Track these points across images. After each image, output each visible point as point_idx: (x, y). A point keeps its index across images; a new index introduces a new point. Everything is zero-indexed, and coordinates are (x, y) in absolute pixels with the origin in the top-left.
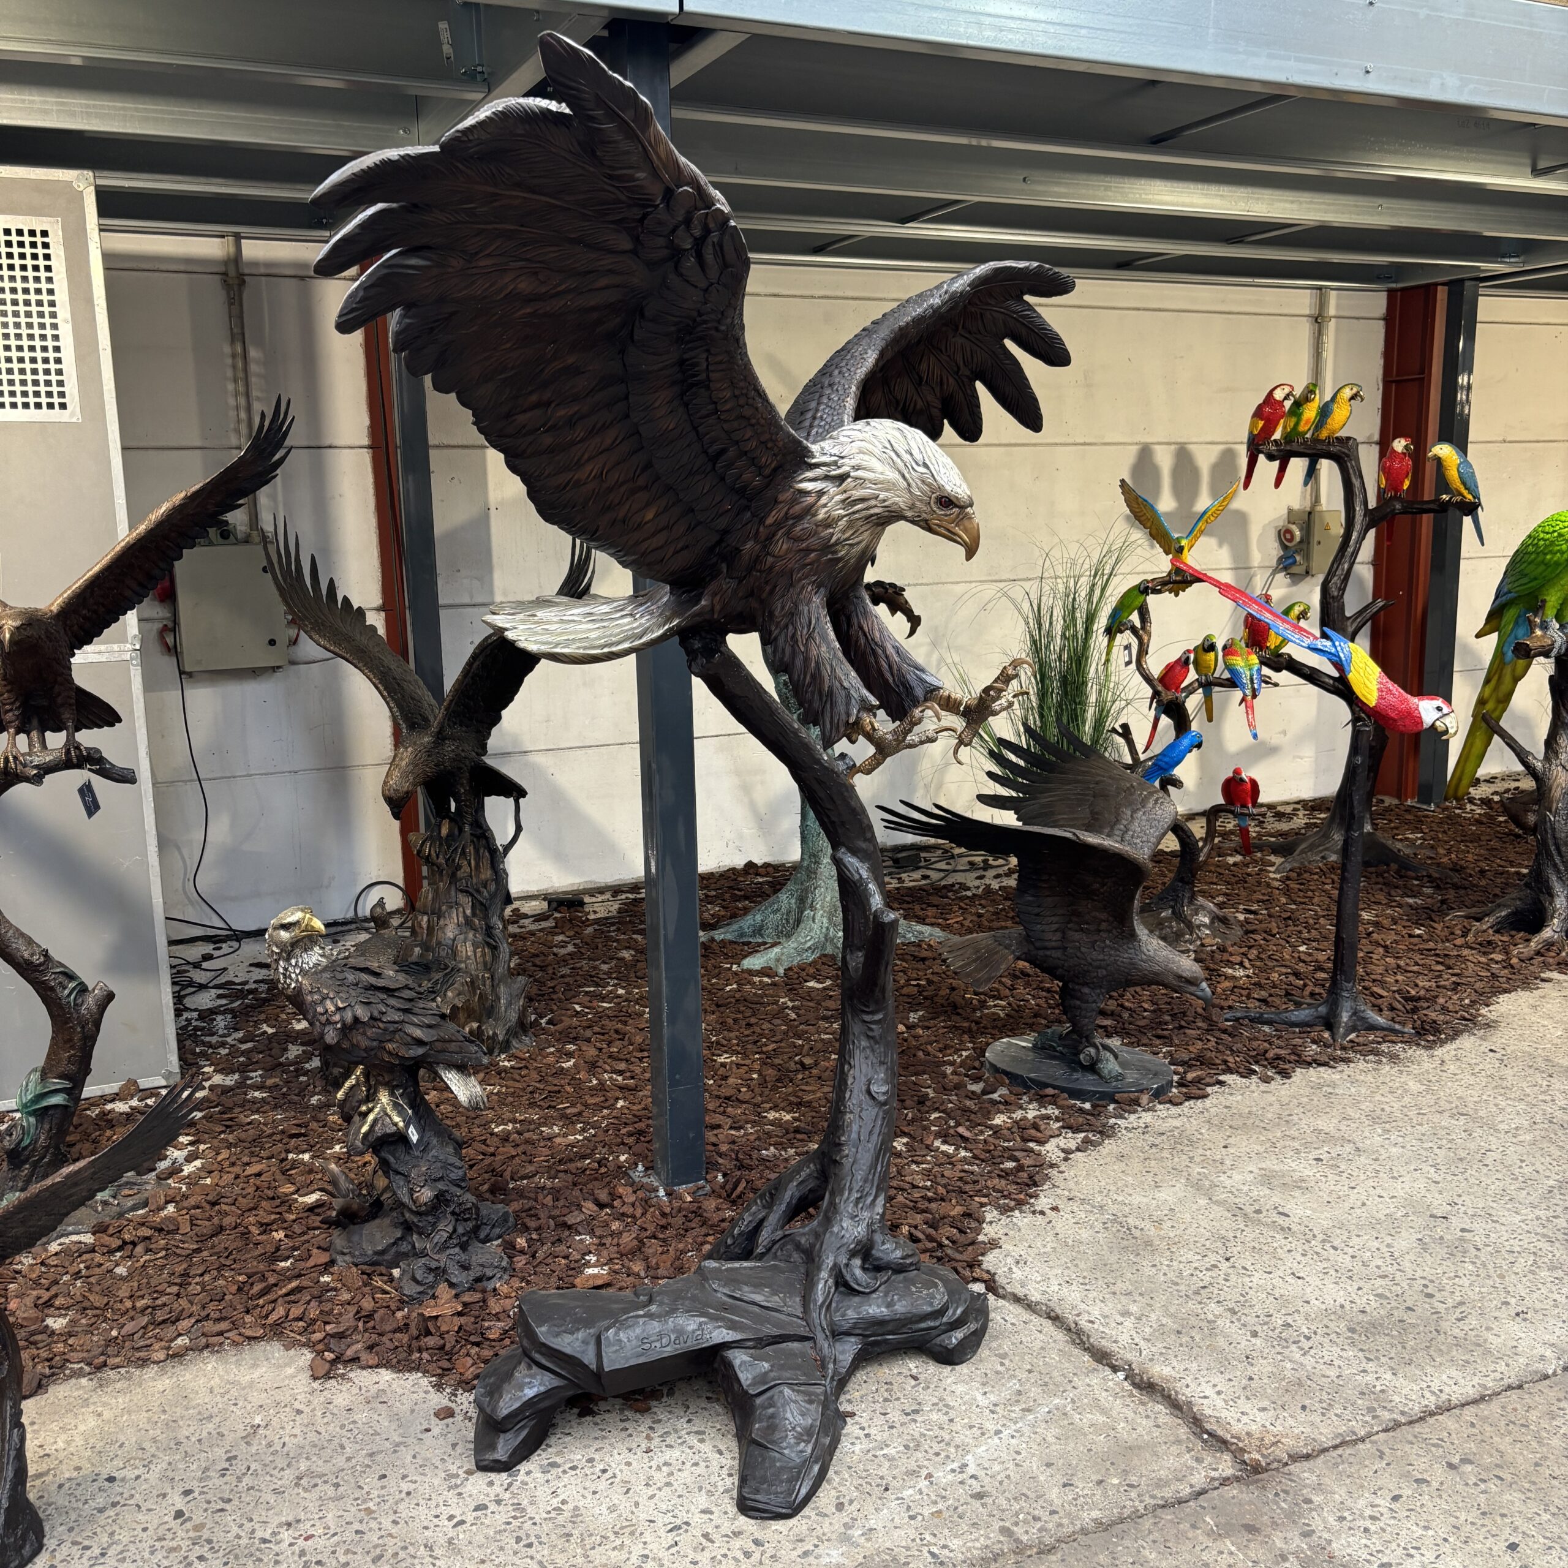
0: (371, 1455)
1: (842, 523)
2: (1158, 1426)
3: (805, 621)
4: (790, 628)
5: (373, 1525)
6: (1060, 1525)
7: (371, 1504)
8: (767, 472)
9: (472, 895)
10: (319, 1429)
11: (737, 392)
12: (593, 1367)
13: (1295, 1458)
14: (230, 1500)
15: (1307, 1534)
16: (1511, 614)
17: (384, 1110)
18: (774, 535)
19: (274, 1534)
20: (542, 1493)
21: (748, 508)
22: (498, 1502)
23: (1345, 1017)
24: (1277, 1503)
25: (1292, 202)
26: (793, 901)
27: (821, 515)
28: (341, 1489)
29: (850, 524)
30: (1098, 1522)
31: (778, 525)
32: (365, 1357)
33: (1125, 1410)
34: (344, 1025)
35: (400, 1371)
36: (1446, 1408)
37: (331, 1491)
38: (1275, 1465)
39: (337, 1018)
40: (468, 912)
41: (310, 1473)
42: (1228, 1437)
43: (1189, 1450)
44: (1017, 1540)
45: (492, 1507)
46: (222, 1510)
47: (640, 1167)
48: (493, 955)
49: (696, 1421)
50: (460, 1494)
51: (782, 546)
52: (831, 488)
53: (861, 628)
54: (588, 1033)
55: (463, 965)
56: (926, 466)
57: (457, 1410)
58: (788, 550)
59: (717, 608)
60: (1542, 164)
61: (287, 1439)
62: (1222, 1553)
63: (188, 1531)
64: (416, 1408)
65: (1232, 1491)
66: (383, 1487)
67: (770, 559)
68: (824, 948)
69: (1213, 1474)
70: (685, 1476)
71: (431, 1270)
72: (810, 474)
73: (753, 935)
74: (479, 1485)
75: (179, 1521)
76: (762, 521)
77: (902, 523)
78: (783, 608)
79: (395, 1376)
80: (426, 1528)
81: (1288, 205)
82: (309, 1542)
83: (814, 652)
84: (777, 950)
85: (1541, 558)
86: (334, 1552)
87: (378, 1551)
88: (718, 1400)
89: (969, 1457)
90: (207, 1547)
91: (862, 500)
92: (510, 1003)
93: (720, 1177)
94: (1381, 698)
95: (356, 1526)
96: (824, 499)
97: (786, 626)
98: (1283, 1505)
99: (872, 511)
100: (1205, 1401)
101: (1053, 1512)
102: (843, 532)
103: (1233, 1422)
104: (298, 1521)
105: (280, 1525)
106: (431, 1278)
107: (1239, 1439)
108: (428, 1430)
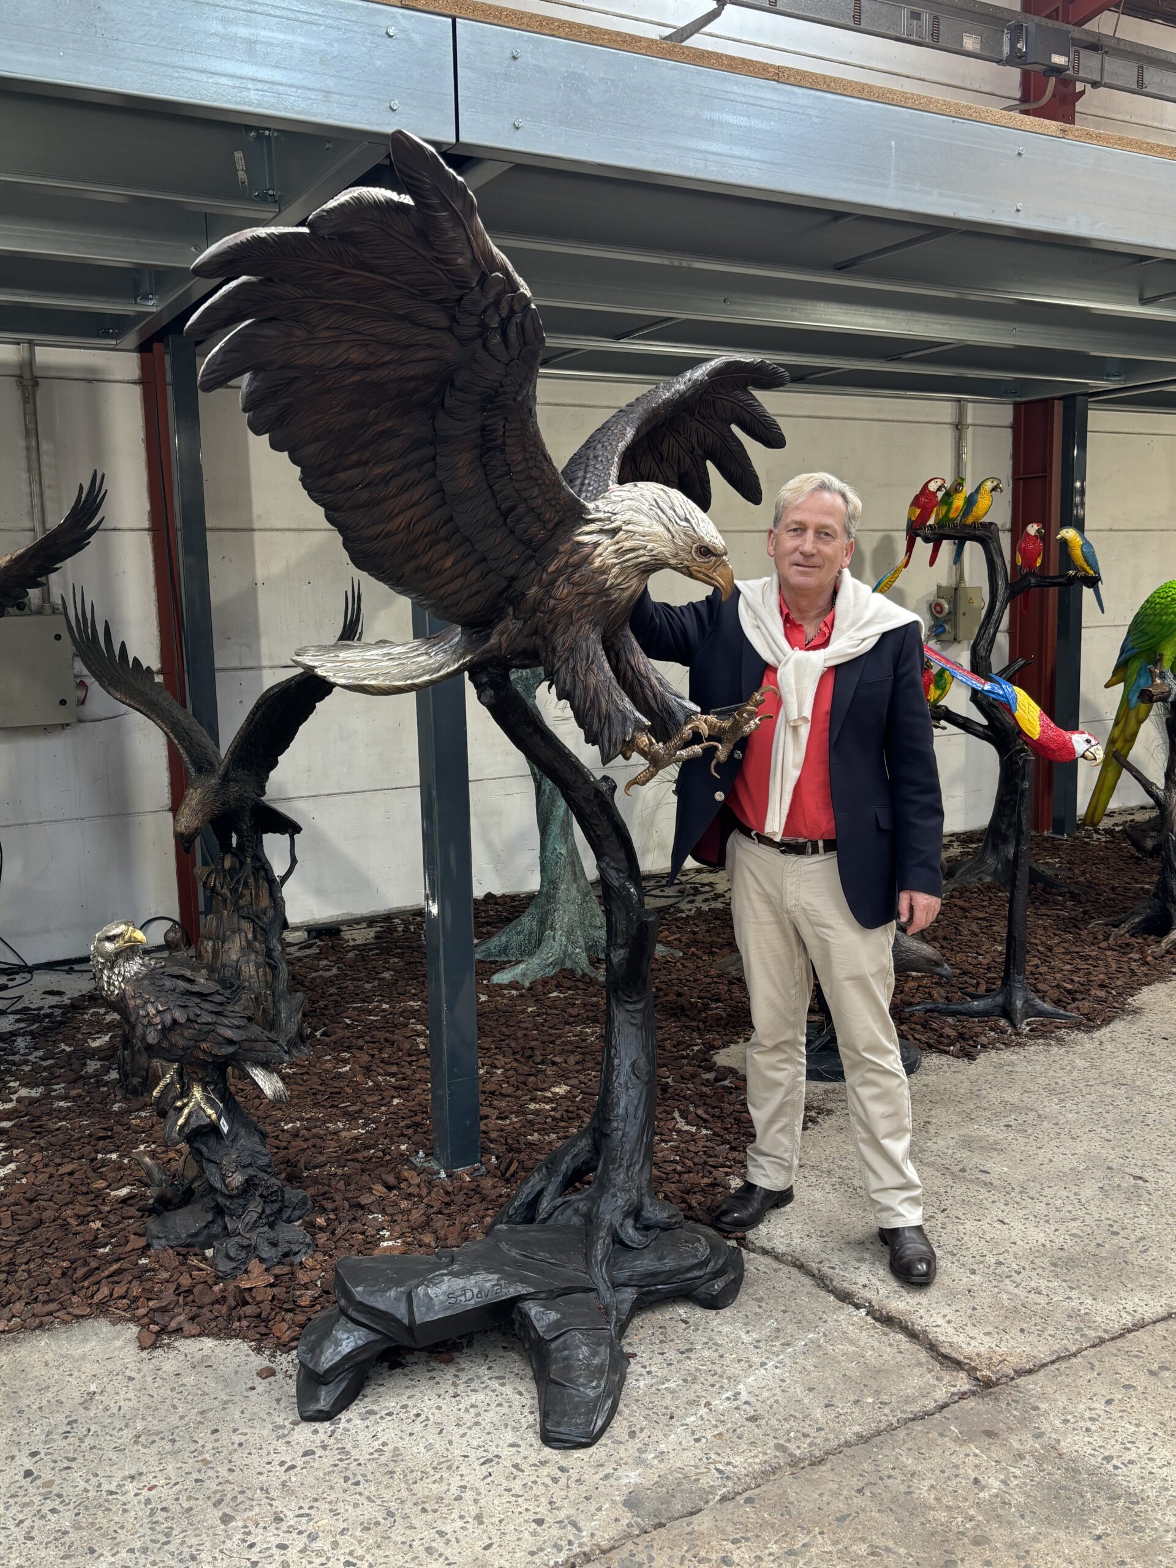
0: (202, 1413)
1: (615, 570)
2: (901, 1352)
3: (583, 655)
4: (571, 661)
5: (211, 1473)
6: (827, 1440)
7: (207, 1456)
8: (550, 526)
9: (253, 921)
10: (151, 1393)
11: (527, 456)
12: (406, 1321)
13: (1020, 1373)
14: (74, 1459)
15: (1038, 1436)
16: (1135, 666)
17: (198, 1104)
18: (555, 581)
19: (119, 1486)
20: (364, 1437)
21: (532, 557)
22: (324, 1447)
23: (1019, 1004)
24: (1009, 1411)
25: (944, 324)
26: (534, 923)
27: (597, 563)
28: (178, 1444)
29: (623, 570)
30: (860, 1436)
31: (559, 572)
32: (188, 1328)
33: (870, 1340)
34: (164, 1026)
35: (220, 1339)
36: (1140, 1325)
37: (168, 1447)
38: (1004, 1380)
39: (158, 1020)
40: (250, 936)
41: (147, 1431)
42: (961, 1358)
43: (930, 1371)
44: (791, 1455)
45: (319, 1452)
46: (68, 1468)
47: (421, 1154)
48: (274, 974)
49: (495, 1367)
50: (288, 1442)
51: (562, 590)
52: (605, 540)
53: (628, 662)
54: (360, 1042)
55: (247, 984)
56: (687, 520)
57: (278, 1369)
58: (568, 594)
59: (504, 645)
60: (1147, 295)
61: (122, 1403)
62: (968, 1455)
63: (38, 1488)
64: (240, 1369)
65: (971, 1403)
66: (216, 1440)
67: (552, 602)
68: (563, 963)
69: (952, 1389)
70: (491, 1416)
71: (243, 1247)
72: (587, 528)
73: (500, 954)
74: (305, 1434)
75: (29, 1479)
76: (545, 569)
77: (667, 571)
78: (564, 644)
79: (216, 1342)
80: (260, 1473)
81: (940, 327)
82: (153, 1492)
83: (592, 680)
84: (522, 966)
85: (1158, 619)
86: (177, 1499)
87: (218, 1496)
88: (513, 1349)
89: (741, 1386)
90: (58, 1501)
91: (633, 550)
92: (289, 1017)
93: (493, 1159)
94: (1043, 732)
95: (195, 1476)
96: (599, 550)
97: (567, 659)
98: (1015, 1413)
99: (641, 559)
100: (938, 1329)
101: (819, 1429)
102: (616, 577)
103: (964, 1346)
104: (141, 1474)
105: (124, 1478)
106: (243, 1255)
107: (971, 1359)
108: (253, 1388)
